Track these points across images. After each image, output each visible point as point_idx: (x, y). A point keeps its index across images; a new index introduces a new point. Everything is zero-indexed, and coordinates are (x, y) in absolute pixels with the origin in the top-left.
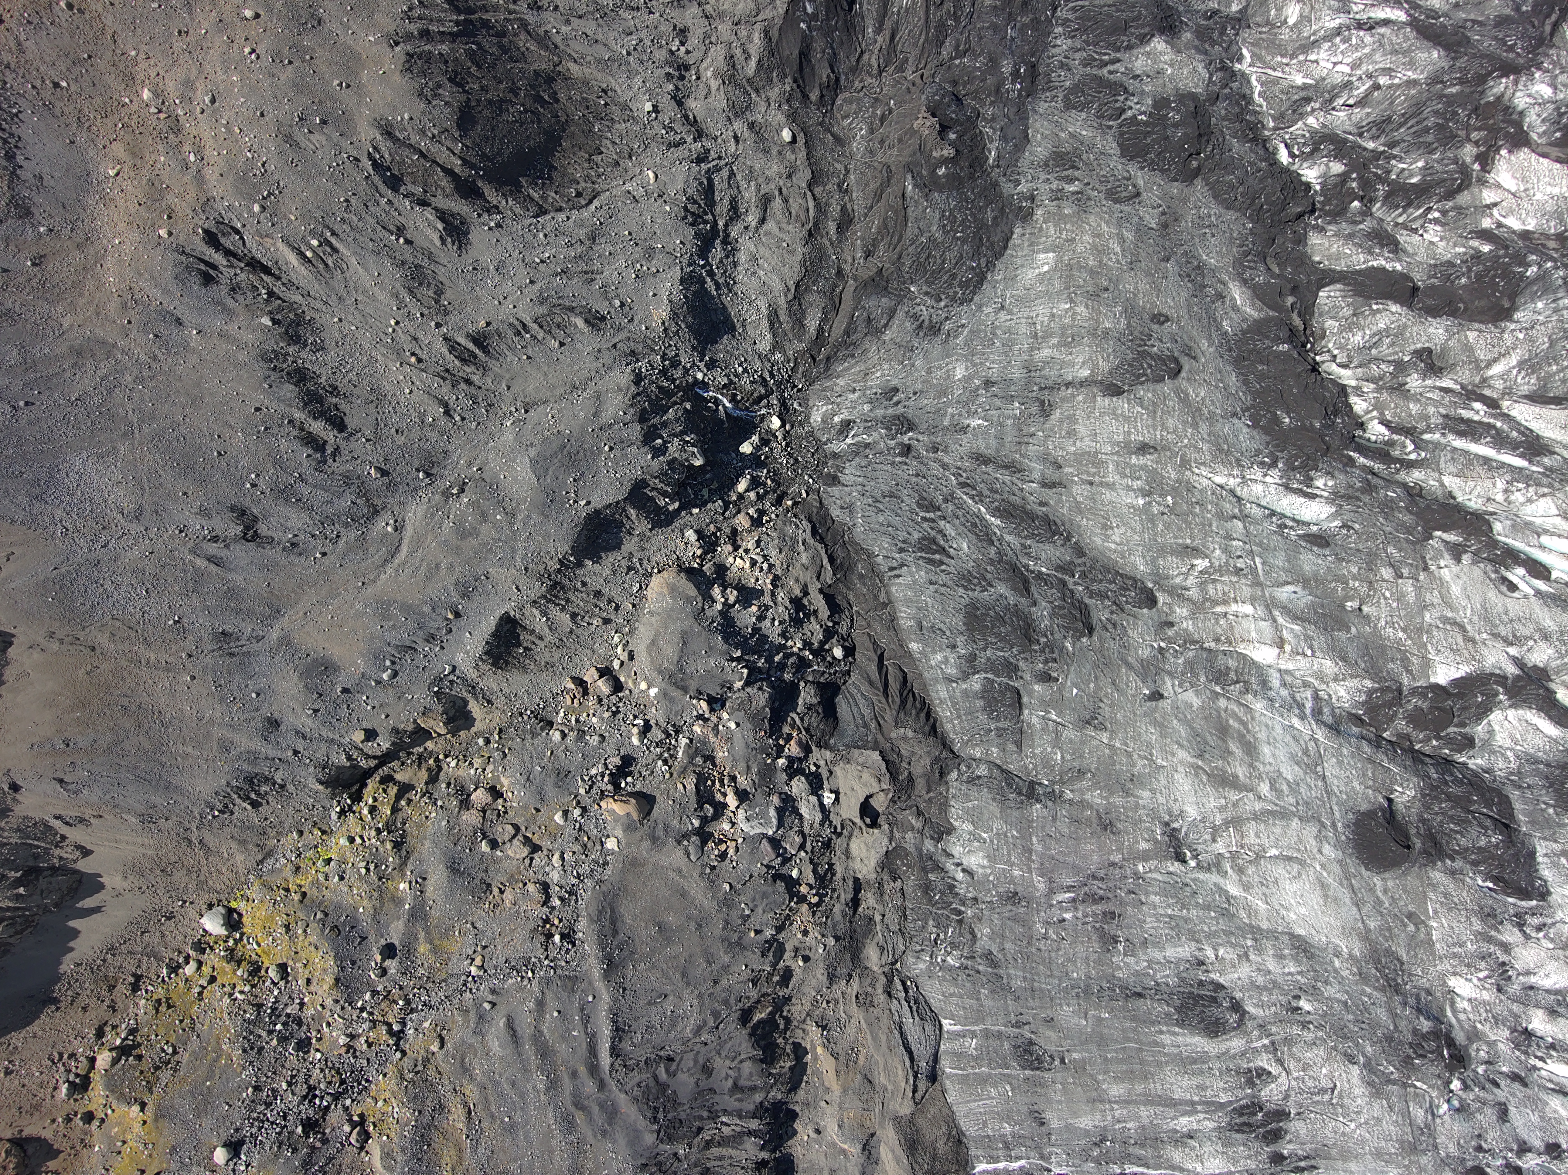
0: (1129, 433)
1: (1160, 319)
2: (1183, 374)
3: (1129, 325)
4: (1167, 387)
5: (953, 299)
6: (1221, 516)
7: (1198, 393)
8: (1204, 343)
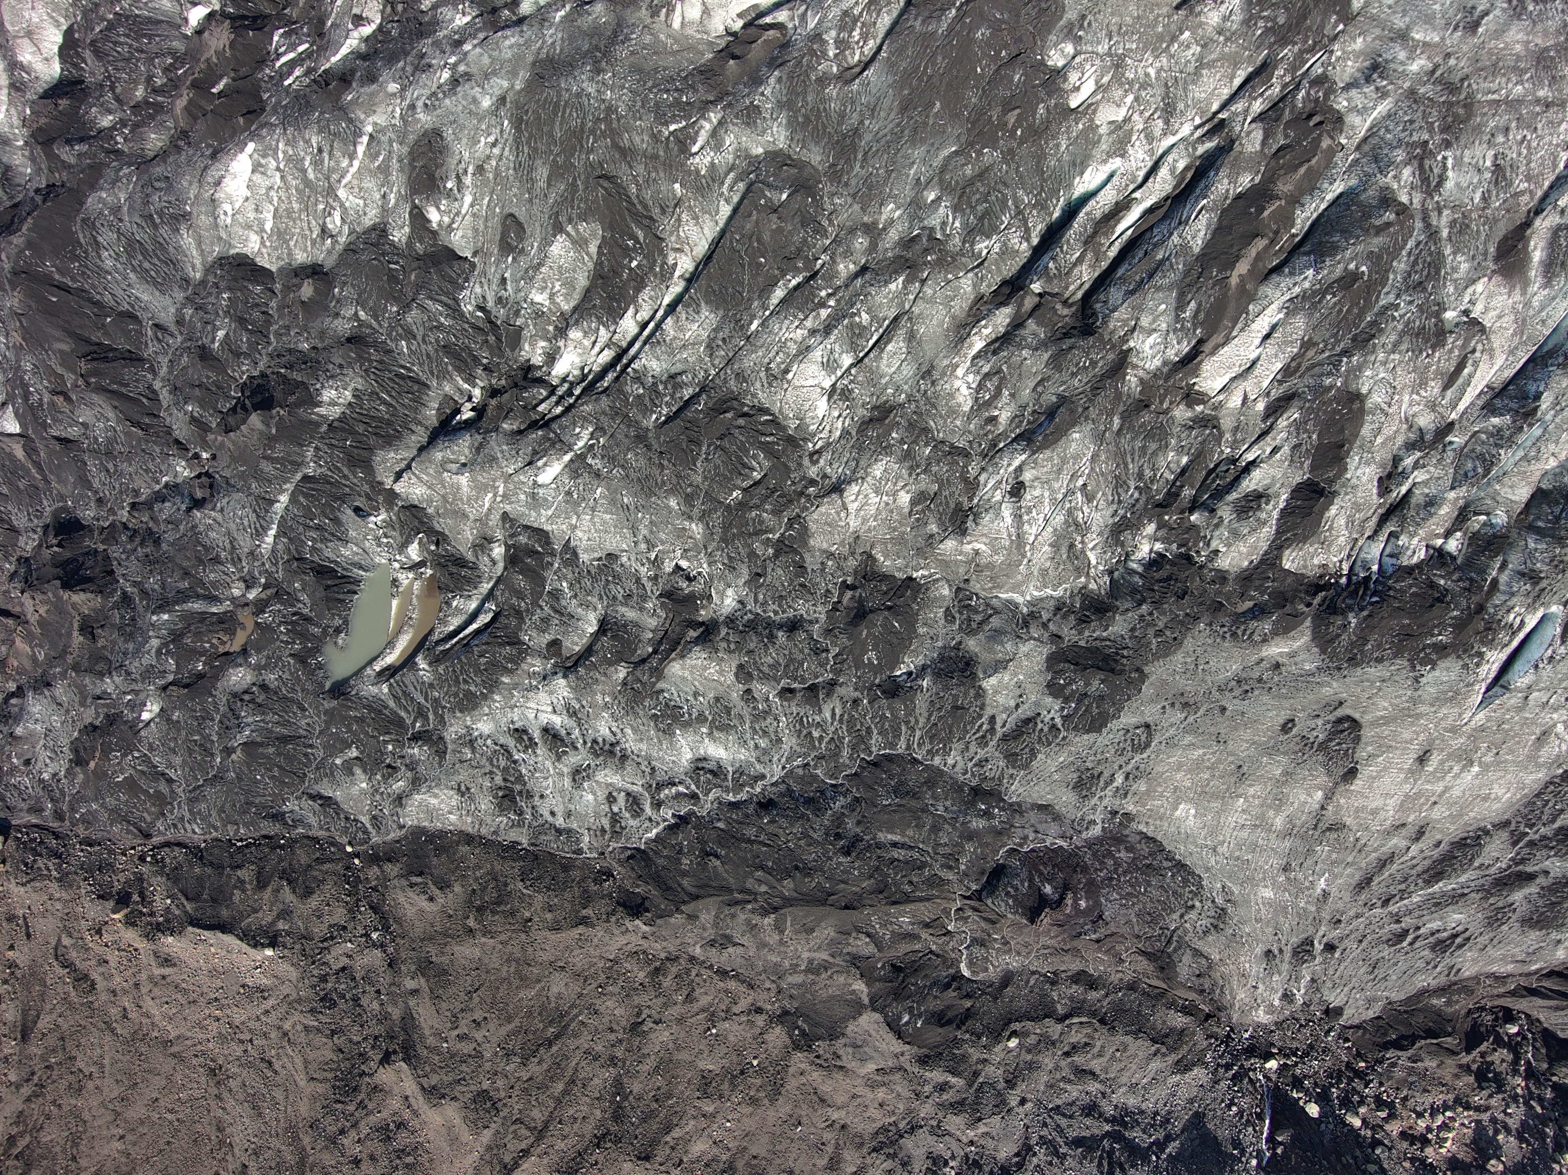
0: (1401, 769)
1: (1287, 726)
2: (1357, 716)
3: (1285, 753)
4: (1367, 733)
5: (1196, 895)
6: (1520, 709)
7: (1383, 706)
8: (1327, 691)
